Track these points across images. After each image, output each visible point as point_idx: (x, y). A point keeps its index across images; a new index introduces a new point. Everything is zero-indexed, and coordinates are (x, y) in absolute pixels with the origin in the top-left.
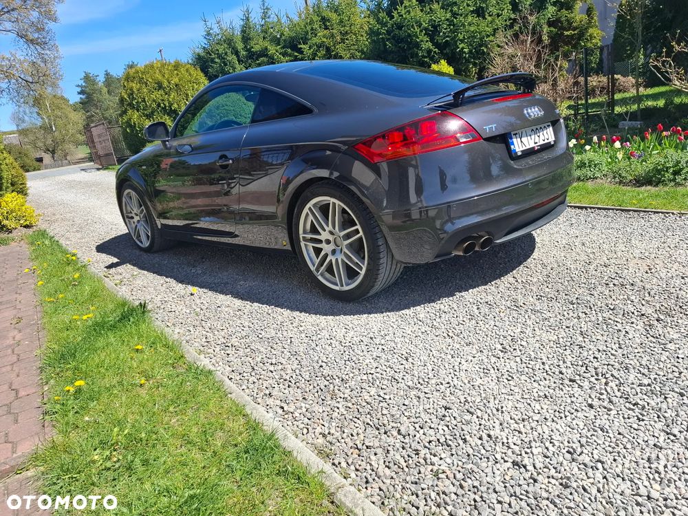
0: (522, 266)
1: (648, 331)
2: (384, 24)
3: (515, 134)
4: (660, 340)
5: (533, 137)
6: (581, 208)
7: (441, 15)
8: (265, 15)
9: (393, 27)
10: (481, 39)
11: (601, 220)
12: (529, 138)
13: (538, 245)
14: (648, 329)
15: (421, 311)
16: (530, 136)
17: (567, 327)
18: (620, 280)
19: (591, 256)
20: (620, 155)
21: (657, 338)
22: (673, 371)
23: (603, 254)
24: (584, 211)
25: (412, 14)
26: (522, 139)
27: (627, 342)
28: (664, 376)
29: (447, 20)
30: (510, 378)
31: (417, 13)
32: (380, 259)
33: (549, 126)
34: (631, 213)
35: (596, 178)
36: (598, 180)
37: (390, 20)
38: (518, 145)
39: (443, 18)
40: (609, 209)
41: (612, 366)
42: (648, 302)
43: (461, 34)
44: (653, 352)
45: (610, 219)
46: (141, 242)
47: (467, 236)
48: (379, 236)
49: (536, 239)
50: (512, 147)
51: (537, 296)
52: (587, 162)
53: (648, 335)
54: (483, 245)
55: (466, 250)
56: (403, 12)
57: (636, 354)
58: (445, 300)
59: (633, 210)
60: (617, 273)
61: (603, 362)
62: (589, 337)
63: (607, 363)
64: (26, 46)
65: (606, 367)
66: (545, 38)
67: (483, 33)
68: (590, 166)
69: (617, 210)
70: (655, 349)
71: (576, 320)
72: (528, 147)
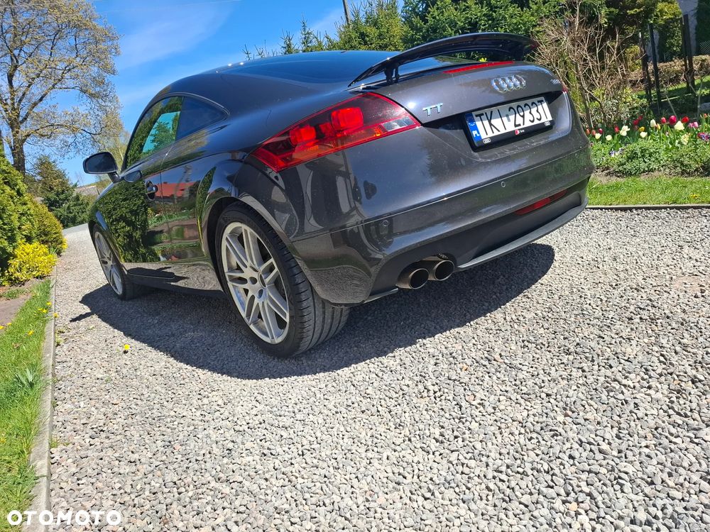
0: (521, 295)
1: (672, 402)
2: (419, 30)
3: (480, 115)
4: (691, 422)
5: (512, 117)
6: (624, 210)
7: (477, 11)
8: (306, 41)
9: (428, 31)
10: (526, 31)
11: (647, 223)
12: (505, 119)
13: (555, 264)
14: (674, 399)
15: (361, 370)
16: (507, 116)
17: (548, 395)
18: (653, 310)
19: (622, 275)
20: (685, 138)
21: (686, 416)
22: (700, 491)
23: (639, 271)
24: (628, 214)
25: (446, 14)
26: (493, 121)
27: (632, 424)
28: (683, 499)
29: (484, 15)
30: (428, 495)
31: (451, 12)
32: (301, 301)
33: (541, 102)
34: (690, 210)
35: (652, 170)
36: (656, 173)
37: (425, 24)
38: (484, 130)
39: (479, 14)
40: (660, 208)
41: (596, 474)
42: (685, 347)
43: (502, 28)
44: (673, 446)
45: (659, 222)
46: (116, 288)
47: (414, 263)
48: (296, 271)
49: (556, 255)
50: (474, 133)
51: (523, 341)
52: (638, 151)
53: (671, 412)
54: (441, 272)
55: (414, 282)
56: (436, 13)
57: (642, 450)
58: (400, 352)
59: (692, 207)
60: (650, 300)
61: (581, 467)
62: (575, 415)
63: (587, 468)
64: (89, 100)
65: (584, 476)
66: (603, 20)
67: (528, 24)
68: (643, 156)
69: (671, 208)
70: (678, 440)
71: (566, 382)
72: (503, 131)
